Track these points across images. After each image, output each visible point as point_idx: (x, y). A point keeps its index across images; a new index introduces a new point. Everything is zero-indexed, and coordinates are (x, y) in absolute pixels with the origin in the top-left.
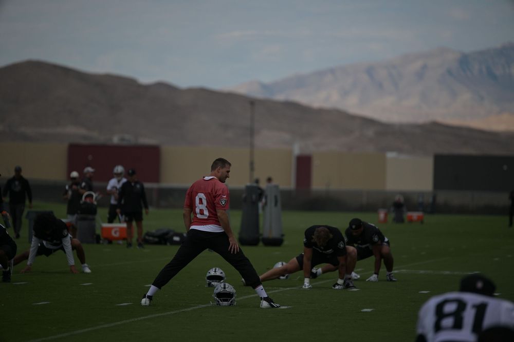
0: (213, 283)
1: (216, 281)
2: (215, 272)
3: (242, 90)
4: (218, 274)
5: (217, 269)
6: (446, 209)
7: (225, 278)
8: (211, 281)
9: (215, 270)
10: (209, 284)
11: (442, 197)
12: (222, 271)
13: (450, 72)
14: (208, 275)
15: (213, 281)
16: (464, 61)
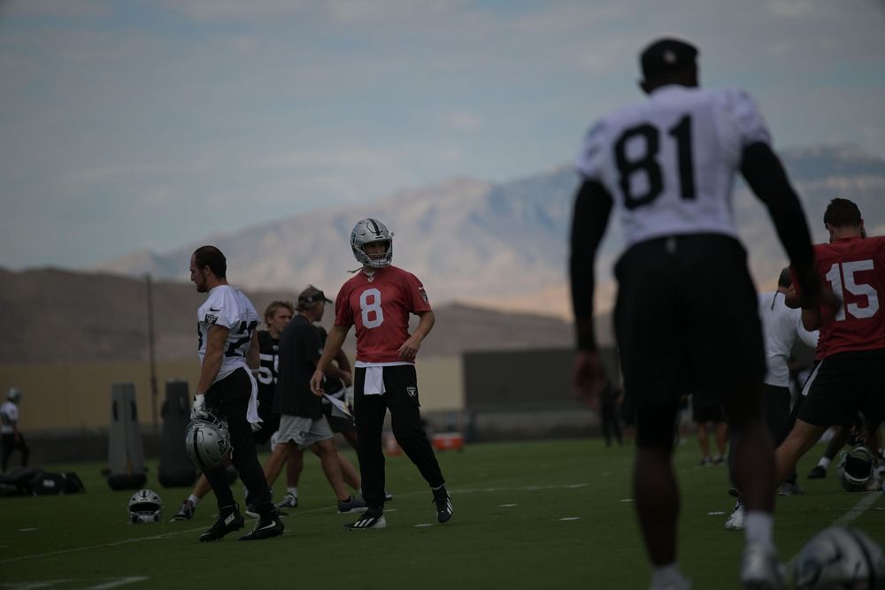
0: (141, 517)
1: (147, 514)
2: (144, 496)
3: (123, 268)
4: (149, 499)
5: (147, 492)
6: (494, 436)
7: (163, 507)
8: (137, 514)
9: (144, 493)
10: (135, 519)
11: (483, 421)
12: (156, 495)
13: (474, 218)
14: (132, 503)
15: (141, 514)
16: (498, 197)
